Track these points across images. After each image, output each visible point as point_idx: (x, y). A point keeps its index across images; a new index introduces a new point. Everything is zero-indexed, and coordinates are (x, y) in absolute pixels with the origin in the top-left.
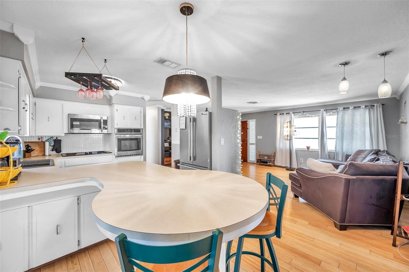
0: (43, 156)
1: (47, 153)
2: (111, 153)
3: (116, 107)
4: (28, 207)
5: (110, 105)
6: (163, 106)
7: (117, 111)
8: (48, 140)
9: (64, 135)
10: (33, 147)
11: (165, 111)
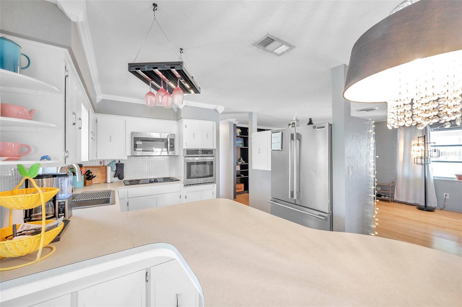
0: (104, 183)
1: (109, 181)
2: (179, 180)
3: (185, 121)
4: (71, 293)
5: (177, 120)
6: (235, 120)
7: (186, 127)
8: (110, 163)
9: (126, 158)
10: (94, 173)
11: (237, 126)
